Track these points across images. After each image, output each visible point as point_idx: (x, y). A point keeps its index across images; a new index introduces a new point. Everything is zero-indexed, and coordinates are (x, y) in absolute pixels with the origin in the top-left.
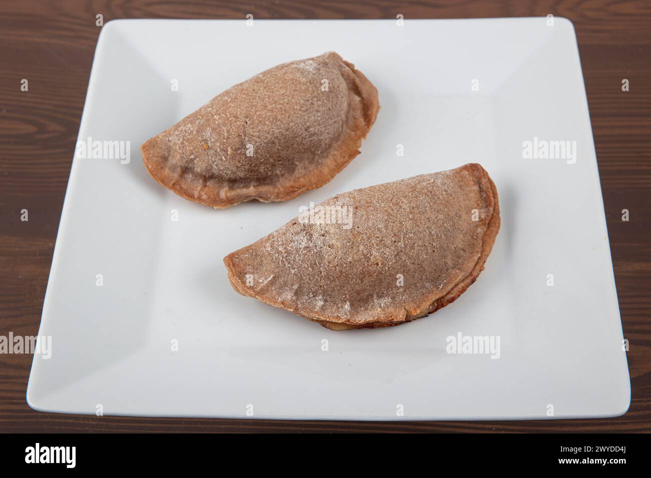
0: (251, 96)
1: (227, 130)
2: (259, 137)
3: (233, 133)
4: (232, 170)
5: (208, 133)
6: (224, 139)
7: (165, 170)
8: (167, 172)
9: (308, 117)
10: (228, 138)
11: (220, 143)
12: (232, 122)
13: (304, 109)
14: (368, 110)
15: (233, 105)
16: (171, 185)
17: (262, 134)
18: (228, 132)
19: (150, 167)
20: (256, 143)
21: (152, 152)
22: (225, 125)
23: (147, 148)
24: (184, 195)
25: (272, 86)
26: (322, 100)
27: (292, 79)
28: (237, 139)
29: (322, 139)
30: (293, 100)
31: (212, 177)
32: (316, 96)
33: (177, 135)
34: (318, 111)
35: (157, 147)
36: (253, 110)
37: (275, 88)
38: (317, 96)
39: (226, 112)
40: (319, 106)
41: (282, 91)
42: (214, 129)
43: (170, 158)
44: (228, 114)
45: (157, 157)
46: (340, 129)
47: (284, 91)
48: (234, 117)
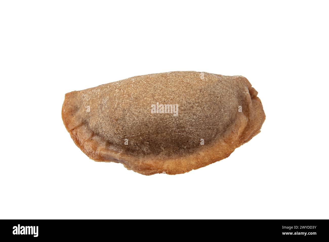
0: (150, 84)
1: (118, 103)
3: (121, 107)
6: (113, 108)
8: (73, 119)
12: (124, 98)
13: (182, 108)
18: (118, 104)
19: (64, 111)
21: (70, 101)
22: (119, 99)
27: (188, 83)
28: (121, 112)
33: (89, 94)
37: (170, 84)
38: (200, 102)
41: (175, 89)
42: (110, 99)
44: (125, 91)
48: (128, 95)
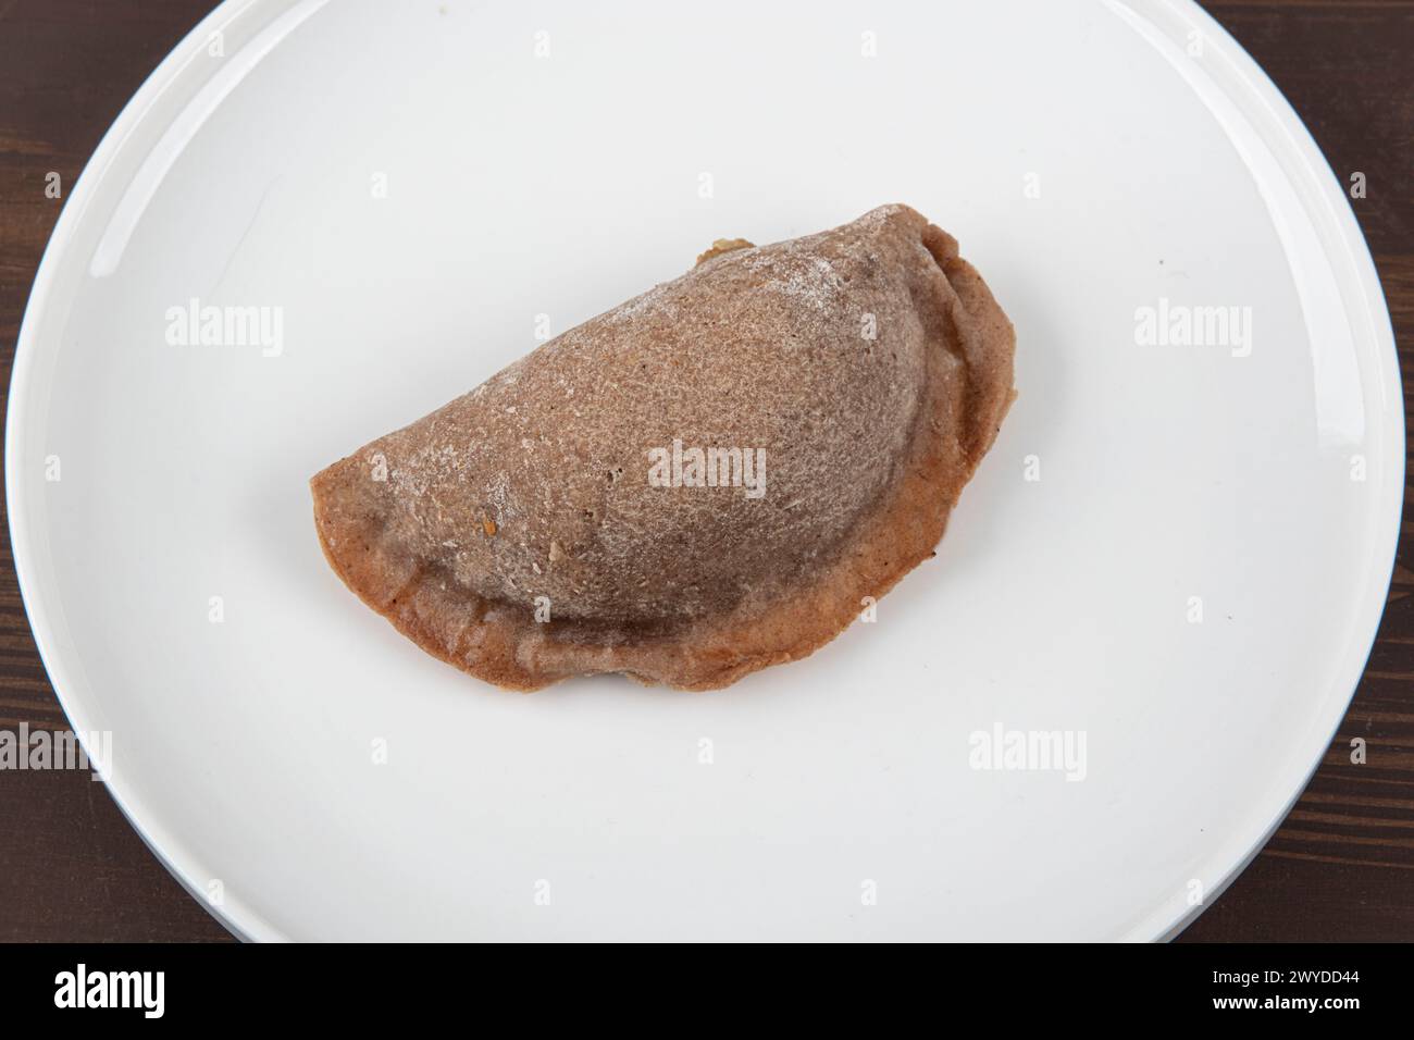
2: (641, 524)
4: (556, 598)
5: (498, 489)
7: (374, 553)
9: (791, 469)
10: (554, 515)
11: (529, 524)
14: (976, 410)
15: (578, 414)
16: (384, 602)
17: (650, 516)
20: (631, 537)
23: (330, 488)
24: (419, 637)
25: (698, 360)
26: (838, 413)
29: (826, 523)
30: (752, 417)
31: (500, 602)
32: (822, 402)
34: (824, 448)
35: (357, 489)
36: (633, 442)
39: (555, 432)
40: (826, 433)
43: (392, 524)
45: (354, 517)
46: (886, 478)
47: (730, 385)
